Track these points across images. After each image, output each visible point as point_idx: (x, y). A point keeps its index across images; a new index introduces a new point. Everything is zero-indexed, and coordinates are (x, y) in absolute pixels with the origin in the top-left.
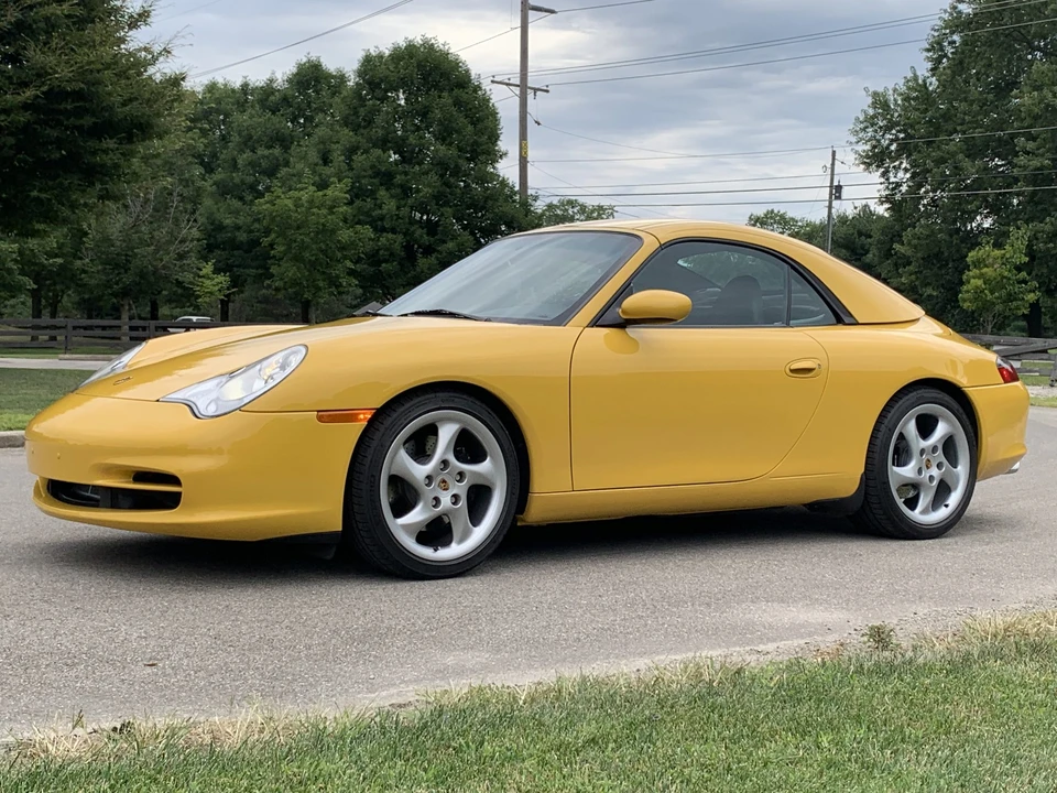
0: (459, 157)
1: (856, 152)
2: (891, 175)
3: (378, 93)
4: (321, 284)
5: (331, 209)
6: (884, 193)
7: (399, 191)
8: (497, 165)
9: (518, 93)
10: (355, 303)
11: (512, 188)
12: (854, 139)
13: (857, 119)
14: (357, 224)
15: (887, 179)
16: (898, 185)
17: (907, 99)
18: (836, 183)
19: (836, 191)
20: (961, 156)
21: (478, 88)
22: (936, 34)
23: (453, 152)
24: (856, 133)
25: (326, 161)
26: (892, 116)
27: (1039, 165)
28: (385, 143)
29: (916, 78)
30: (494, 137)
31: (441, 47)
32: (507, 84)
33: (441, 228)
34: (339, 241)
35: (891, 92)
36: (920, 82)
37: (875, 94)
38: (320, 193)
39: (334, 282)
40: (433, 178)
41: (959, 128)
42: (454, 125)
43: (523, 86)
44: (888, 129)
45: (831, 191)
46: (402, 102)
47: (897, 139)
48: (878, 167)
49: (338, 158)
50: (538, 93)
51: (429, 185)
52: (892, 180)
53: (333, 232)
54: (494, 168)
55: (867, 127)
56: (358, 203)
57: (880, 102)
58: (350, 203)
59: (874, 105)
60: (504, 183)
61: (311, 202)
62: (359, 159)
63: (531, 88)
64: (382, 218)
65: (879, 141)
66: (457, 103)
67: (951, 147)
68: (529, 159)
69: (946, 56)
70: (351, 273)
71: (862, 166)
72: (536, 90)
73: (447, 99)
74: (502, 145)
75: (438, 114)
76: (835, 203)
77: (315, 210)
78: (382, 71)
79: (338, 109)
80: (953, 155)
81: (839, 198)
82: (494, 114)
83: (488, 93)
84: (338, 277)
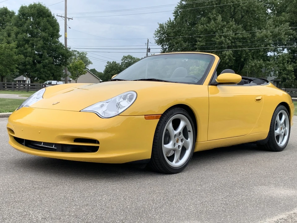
0: (49, 36)
1: (155, 40)
2: (164, 46)
3: (25, 17)
4: (8, 71)
5: (11, 50)
6: (162, 51)
7: (31, 45)
8: (59, 39)
9: (64, 19)
10: (14, 77)
11: (63, 45)
12: (155, 36)
13: (156, 31)
14: (19, 54)
15: (163, 47)
16: (166, 49)
17: (168, 26)
18: (148, 48)
19: (149, 50)
20: (182, 42)
21: (54, 17)
22: (176, 9)
23: (47, 35)
24: (155, 35)
25: (9, 35)
26: (165, 30)
27: (202, 44)
28: (27, 31)
29: (171, 21)
30: (58, 31)
31: (44, 5)
32: (61, 17)
33: (43, 56)
34: (14, 59)
35: (164, 24)
36: (172, 22)
37: (160, 25)
38: (8, 45)
39: (12, 71)
40: (41, 42)
41: (182, 34)
42: (47, 27)
43: (66, 17)
44: (163, 34)
45: (147, 50)
46: (32, 20)
47: (166, 37)
48: (161, 44)
49: (13, 35)
50: (70, 19)
51: (40, 44)
52: (164, 47)
53: (12, 56)
54: (58, 39)
55: (158, 33)
56: (19, 48)
57: (161, 26)
58: (17, 48)
59: (160, 27)
60: (61, 44)
61: (5, 48)
62: (20, 36)
63: (68, 18)
64: (26, 53)
65: (161, 37)
66: (48, 21)
67: (180, 39)
68: (67, 38)
69: (178, 15)
70: (17, 68)
71: (157, 44)
72: (69, 19)
73: (45, 19)
74: (60, 33)
75: (42, 24)
76: (148, 53)
77: (7, 50)
78: (26, 11)
79: (13, 21)
80: (180, 41)
81: (149, 52)
82: (58, 25)
83: (56, 19)
84: (13, 69)
